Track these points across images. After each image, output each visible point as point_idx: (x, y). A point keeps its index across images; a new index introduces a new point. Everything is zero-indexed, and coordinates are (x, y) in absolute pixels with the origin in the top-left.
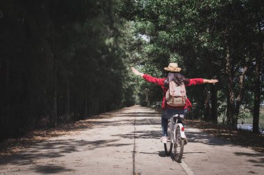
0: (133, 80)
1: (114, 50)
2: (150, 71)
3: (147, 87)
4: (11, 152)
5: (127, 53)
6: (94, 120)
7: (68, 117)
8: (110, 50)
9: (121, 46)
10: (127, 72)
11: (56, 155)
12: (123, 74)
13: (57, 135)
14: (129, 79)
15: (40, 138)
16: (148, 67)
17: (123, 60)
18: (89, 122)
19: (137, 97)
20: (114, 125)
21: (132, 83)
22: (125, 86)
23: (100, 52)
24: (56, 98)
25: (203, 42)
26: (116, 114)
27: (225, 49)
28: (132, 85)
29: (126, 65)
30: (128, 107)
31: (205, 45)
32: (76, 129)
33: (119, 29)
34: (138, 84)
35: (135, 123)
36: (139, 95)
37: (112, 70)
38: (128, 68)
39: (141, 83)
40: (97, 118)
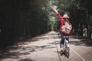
0: (51, 22)
1: (45, 11)
2: (57, 19)
3: (56, 24)
4: (9, 53)
5: (49, 13)
6: (39, 37)
7: (30, 36)
8: (43, 11)
9: (47, 10)
10: (49, 19)
11: (27, 54)
12: (48, 20)
13: (26, 44)
14: (50, 22)
15: (20, 45)
16: (57, 17)
17: (48, 15)
18: (37, 38)
19: (53, 28)
20: (47, 39)
21: (51, 23)
22: (49, 24)
23: (40, 12)
24: (24, 30)
25: (78, 7)
26: (46, 34)
27: (86, 9)
28: (51, 24)
29: (49, 17)
30: (50, 31)
31: (79, 8)
32: (33, 41)
33: (46, 4)
34: (53, 24)
35: (54, 38)
36: (53, 27)
37: (45, 19)
38: (49, 18)
39: (54, 23)
40: (40, 36)
